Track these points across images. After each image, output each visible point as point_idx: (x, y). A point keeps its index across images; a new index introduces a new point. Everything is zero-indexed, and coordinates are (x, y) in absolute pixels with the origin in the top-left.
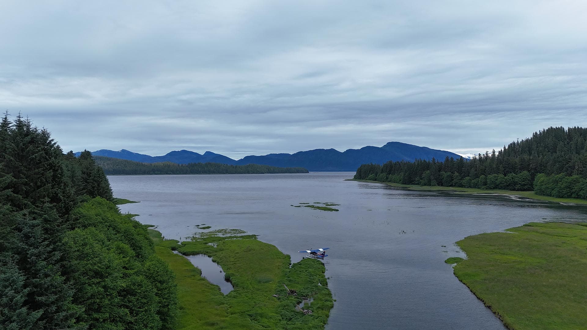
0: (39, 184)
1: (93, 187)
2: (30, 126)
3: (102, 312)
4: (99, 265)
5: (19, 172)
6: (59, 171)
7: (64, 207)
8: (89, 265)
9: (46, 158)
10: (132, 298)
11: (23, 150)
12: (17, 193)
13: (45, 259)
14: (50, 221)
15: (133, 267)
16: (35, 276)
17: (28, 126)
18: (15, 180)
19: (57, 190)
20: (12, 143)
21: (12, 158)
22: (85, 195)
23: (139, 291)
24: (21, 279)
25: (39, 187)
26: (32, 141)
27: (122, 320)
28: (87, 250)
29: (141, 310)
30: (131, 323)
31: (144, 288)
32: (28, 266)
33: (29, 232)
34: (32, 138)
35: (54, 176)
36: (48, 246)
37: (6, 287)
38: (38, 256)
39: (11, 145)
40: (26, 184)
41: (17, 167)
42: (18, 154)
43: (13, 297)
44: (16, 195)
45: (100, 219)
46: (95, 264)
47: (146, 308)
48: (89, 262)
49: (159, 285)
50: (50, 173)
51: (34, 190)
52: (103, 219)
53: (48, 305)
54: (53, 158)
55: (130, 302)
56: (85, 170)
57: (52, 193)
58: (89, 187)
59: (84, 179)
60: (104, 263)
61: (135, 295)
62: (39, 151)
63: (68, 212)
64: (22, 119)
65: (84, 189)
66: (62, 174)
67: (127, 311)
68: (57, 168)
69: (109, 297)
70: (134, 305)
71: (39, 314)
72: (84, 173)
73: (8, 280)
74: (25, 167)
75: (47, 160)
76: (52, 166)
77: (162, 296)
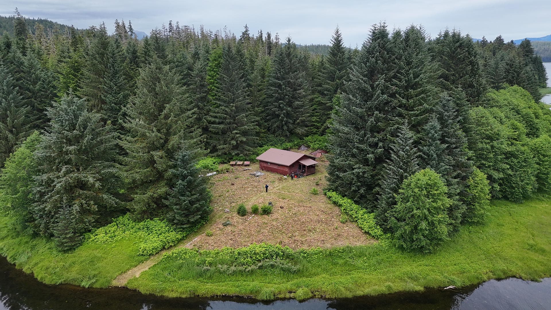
0: (461, 75)
1: (513, 77)
2: (460, 35)
3: (488, 161)
4: (491, 132)
5: (450, 67)
6: (476, 66)
7: (477, 92)
8: (483, 130)
9: (468, 57)
10: (515, 161)
11: (454, 52)
12: (448, 81)
13: (453, 119)
14: (460, 99)
15: (522, 140)
16: (446, 127)
17: (459, 35)
18: (447, 72)
19: (473, 79)
20: (448, 48)
21: (447, 58)
22: (505, 83)
23: (521, 157)
24: (439, 127)
25: (461, 77)
26: (460, 46)
27: (504, 172)
28: (483, 120)
29: (521, 169)
30: (511, 176)
31: (525, 155)
32: (443, 121)
33: (446, 103)
34: (461, 44)
35: (472, 70)
36: (454, 112)
37: (431, 129)
38: (449, 117)
39: (447, 50)
40: (454, 75)
41: (449, 64)
42: (451, 55)
43: (434, 135)
44: (446, 82)
45: (506, 102)
46: (488, 130)
47: (525, 169)
48: (483, 128)
49: (541, 157)
50: (469, 68)
51: (458, 79)
52: (509, 103)
53: (451, 144)
54: (473, 57)
55: (512, 162)
56: (509, 62)
57: (469, 82)
58: (510, 77)
59: (507, 70)
60: (494, 131)
61: (517, 159)
62: (464, 52)
63: (479, 95)
64: (455, 31)
65: (504, 78)
66: (478, 69)
67: (508, 167)
68: (475, 64)
69: (494, 153)
70: (515, 165)
71: (445, 146)
72: (507, 64)
73: (433, 126)
74: (454, 64)
75: (469, 58)
76: (472, 63)
77: (543, 166)
